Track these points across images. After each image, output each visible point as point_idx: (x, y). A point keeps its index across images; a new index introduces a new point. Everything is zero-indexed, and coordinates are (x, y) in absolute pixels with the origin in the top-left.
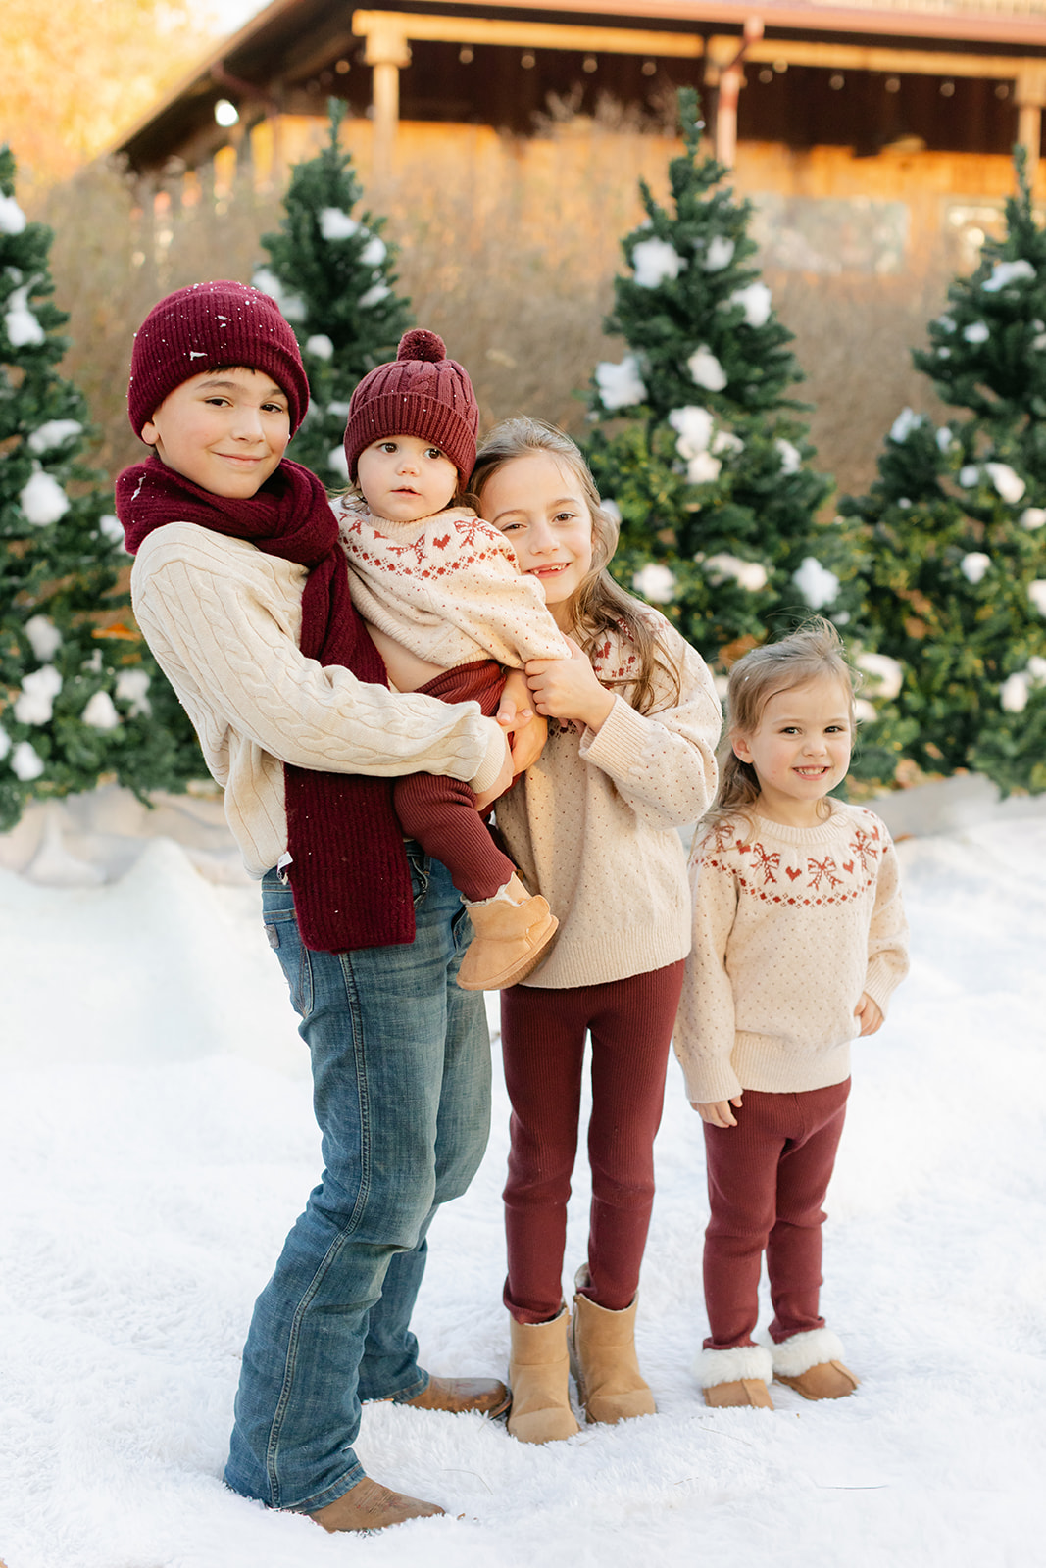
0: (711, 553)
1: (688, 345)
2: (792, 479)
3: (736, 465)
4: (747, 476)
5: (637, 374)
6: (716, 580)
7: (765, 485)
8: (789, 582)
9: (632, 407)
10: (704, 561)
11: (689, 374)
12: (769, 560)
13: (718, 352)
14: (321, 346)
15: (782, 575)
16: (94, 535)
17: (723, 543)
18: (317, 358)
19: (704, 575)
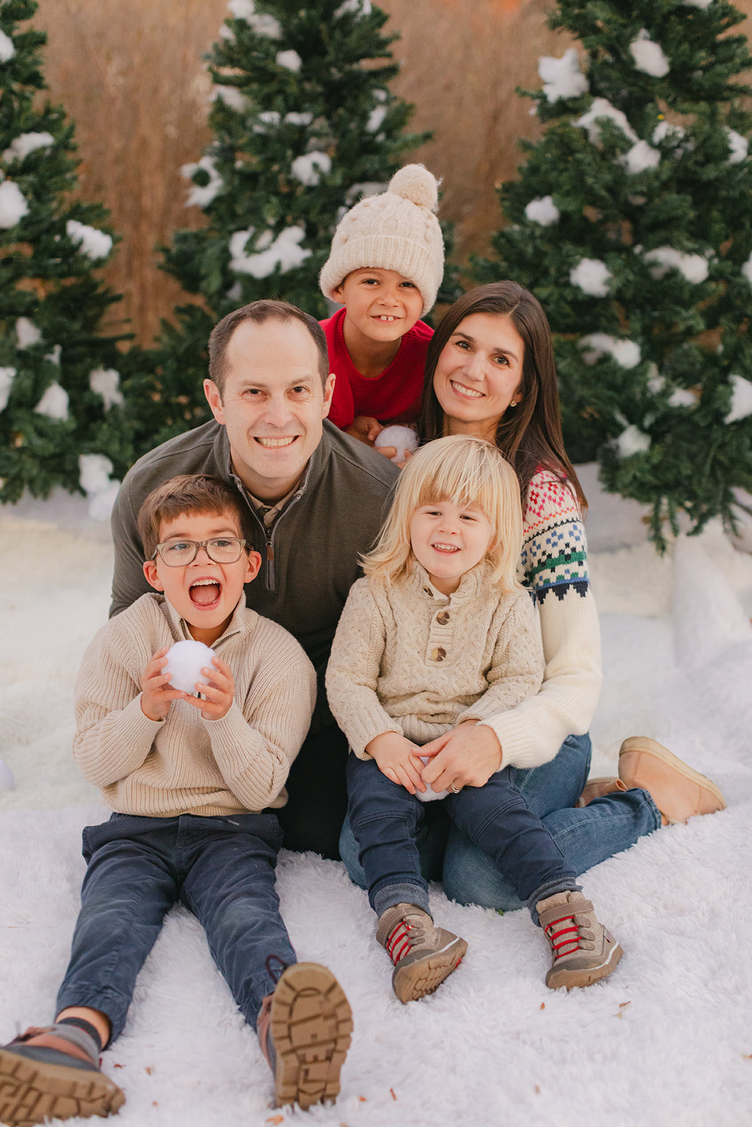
0: (649, 247)
1: (628, 31)
2: (739, 166)
3: (679, 152)
4: (690, 164)
5: (576, 67)
6: (657, 273)
7: (710, 173)
8: (738, 274)
9: (574, 99)
10: (642, 254)
11: (632, 61)
12: (710, 252)
13: (659, 37)
14: (290, 60)
15: (728, 266)
16: (57, 238)
17: (662, 234)
18: (286, 71)
19: (644, 270)
